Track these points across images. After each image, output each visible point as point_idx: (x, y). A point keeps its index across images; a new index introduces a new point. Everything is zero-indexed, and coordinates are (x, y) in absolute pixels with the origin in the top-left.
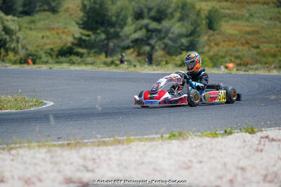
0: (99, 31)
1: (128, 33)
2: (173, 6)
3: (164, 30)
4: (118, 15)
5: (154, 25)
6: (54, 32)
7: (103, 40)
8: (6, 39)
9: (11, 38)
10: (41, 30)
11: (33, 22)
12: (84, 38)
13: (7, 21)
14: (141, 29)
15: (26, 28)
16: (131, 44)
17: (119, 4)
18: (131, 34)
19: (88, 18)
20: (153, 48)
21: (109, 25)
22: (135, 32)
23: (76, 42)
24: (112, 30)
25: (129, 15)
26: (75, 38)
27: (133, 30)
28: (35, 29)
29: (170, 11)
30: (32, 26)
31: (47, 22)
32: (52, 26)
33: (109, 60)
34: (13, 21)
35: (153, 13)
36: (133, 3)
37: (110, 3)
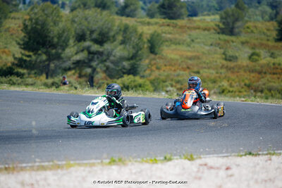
0: (40, 52)
1: (70, 54)
2: (115, 28)
3: (106, 52)
4: (60, 36)
5: (95, 47)
7: (44, 61)
12: (25, 58)
14: (82, 51)
16: (72, 66)
17: (61, 25)
18: (72, 56)
19: (30, 39)
20: (94, 70)
21: (50, 47)
22: (76, 54)
23: (16, 62)
24: (54, 51)
25: (71, 37)
26: (15, 58)
27: (75, 52)
29: (112, 34)
33: (50, 81)
35: (95, 36)
36: (75, 25)
37: (52, 24)
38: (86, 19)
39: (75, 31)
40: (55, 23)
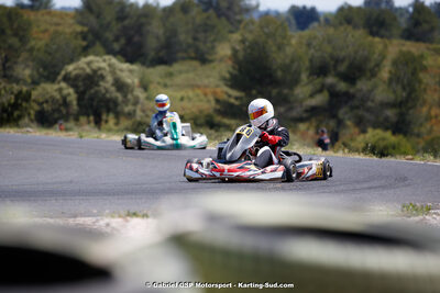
0: (255, 92)
1: (301, 96)
2: (376, 56)
3: (359, 96)
4: (286, 68)
5: (342, 86)
6: (199, 92)
8: (117, 98)
9: (125, 96)
10: (180, 87)
11: (170, 75)
12: (232, 101)
13: (121, 70)
14: (320, 91)
15: (159, 83)
16: (305, 115)
17: (289, 50)
18: (305, 99)
20: (340, 123)
21: (270, 84)
22: (312, 96)
23: (218, 107)
25: (303, 69)
26: (217, 101)
27: (309, 92)
28: (172, 86)
30: (168, 82)
31: (191, 75)
32: (199, 83)
34: (131, 71)
35: (342, 68)
36: (312, 51)
37: (274, 49)
38: (329, 42)
39: (311, 61)
40: (280, 48)
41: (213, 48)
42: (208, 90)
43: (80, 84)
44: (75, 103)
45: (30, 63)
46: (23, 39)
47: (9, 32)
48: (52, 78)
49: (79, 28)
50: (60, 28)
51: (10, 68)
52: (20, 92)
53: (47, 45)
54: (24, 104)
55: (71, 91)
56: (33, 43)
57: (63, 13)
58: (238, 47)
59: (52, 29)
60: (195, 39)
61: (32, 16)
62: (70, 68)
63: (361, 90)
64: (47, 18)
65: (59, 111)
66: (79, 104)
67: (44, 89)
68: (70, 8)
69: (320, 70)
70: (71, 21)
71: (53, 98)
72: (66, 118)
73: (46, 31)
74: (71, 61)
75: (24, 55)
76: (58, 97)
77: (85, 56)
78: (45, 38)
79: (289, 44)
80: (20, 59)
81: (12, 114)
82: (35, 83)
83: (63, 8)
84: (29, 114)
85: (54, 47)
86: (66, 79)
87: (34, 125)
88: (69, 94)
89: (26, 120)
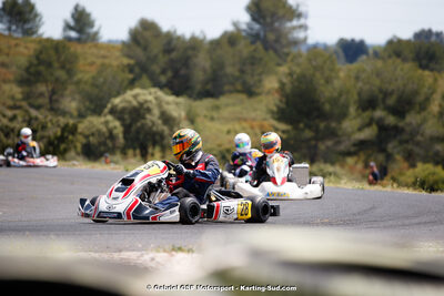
0: (301, 125)
1: (350, 130)
2: (425, 89)
3: (408, 129)
4: (334, 101)
5: (391, 120)
6: (245, 124)
7: (310, 140)
8: (163, 131)
10: (227, 120)
11: (217, 108)
13: (168, 103)
14: (369, 125)
15: (205, 116)
16: (353, 149)
17: (337, 83)
18: (353, 132)
19: (287, 103)
20: (389, 157)
21: (318, 117)
22: (360, 129)
24: (322, 125)
25: (352, 103)
27: (356, 128)
28: (219, 119)
29: (421, 98)
30: (215, 114)
31: (238, 108)
34: (177, 104)
35: (391, 101)
36: (360, 84)
37: (322, 82)
38: (378, 75)
39: (359, 94)
40: (328, 81)
41: (260, 81)
42: (255, 124)
43: (126, 116)
44: (121, 136)
45: (77, 97)
46: (70, 73)
47: (56, 65)
48: (98, 111)
49: (126, 61)
50: (107, 61)
51: (57, 101)
52: (67, 125)
53: (93, 78)
54: (70, 137)
55: (117, 123)
56: (80, 76)
57: (110, 46)
58: (285, 80)
59: (99, 61)
60: (242, 71)
61: (78, 49)
62: (117, 101)
63: (410, 124)
64: (95, 51)
65: (105, 144)
66: (125, 138)
67: (91, 122)
68: (117, 41)
69: (368, 103)
70: (118, 54)
71: (99, 131)
72: (112, 151)
73: (92, 64)
74: (118, 94)
75: (71, 88)
76: (104, 129)
77: (131, 89)
78: (93, 71)
79: (337, 77)
80: (67, 92)
81: (58, 146)
82: (81, 116)
83: (110, 41)
84: (75, 147)
85: (101, 80)
86: (113, 112)
87: (81, 158)
88: (115, 127)
89: (72, 153)
